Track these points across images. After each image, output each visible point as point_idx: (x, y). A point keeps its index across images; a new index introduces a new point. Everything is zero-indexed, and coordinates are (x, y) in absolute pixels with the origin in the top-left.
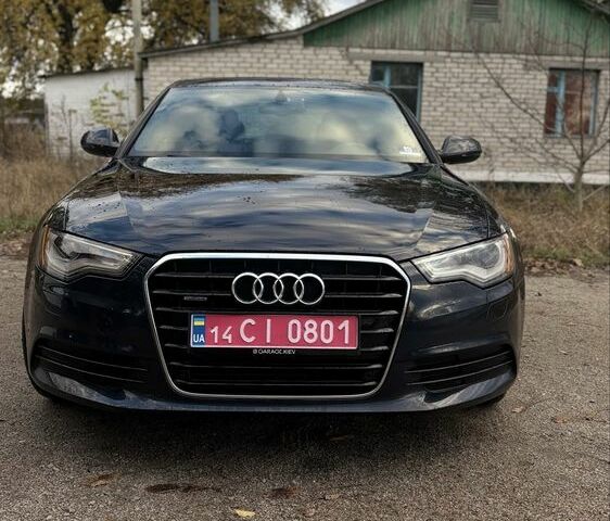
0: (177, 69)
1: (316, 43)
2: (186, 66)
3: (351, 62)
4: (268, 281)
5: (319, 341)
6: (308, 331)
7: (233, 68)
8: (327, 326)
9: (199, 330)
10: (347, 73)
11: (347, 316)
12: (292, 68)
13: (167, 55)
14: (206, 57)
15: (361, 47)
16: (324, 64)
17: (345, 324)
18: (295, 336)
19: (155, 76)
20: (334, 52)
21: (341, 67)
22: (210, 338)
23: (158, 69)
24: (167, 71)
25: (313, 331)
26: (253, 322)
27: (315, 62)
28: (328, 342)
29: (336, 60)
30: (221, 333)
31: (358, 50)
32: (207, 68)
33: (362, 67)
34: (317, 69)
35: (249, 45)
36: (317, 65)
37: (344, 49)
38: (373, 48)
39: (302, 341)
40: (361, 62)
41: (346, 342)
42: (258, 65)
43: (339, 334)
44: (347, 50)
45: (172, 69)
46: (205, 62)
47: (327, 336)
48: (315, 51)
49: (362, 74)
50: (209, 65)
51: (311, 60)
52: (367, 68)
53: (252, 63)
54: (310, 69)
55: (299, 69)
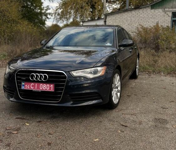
0: (114, 18)
1: (155, 8)
2: (117, 17)
3: (165, 13)
4: (37, 75)
5: (46, 89)
6: (44, 87)
7: (130, 17)
8: (48, 86)
9: (23, 85)
10: (164, 16)
11: (52, 84)
12: (147, 16)
13: (112, 15)
14: (122, 14)
15: (169, 8)
16: (157, 14)
17: (52, 86)
18: (41, 88)
19: (108, 20)
20: (160, 10)
21: (162, 15)
22: (25, 87)
23: (109, 18)
24: (112, 19)
25: (45, 87)
26: (33, 84)
27: (154, 13)
28: (48, 89)
29: (161, 13)
30: (27, 86)
31: (168, 9)
32: (123, 17)
33: (169, 14)
34: (155, 15)
35: (135, 10)
36: (155, 14)
37: (163, 9)
38: (173, 8)
39: (43, 89)
40: (169, 13)
41: (52, 89)
42: (137, 15)
43: (50, 88)
44: (164, 9)
45: (113, 18)
46: (122, 16)
47: (48, 88)
48: (154, 10)
49: (169, 16)
50: (123, 16)
51: (153, 13)
52: (170, 14)
53: (135, 15)
54: (153, 16)
55: (149, 16)
